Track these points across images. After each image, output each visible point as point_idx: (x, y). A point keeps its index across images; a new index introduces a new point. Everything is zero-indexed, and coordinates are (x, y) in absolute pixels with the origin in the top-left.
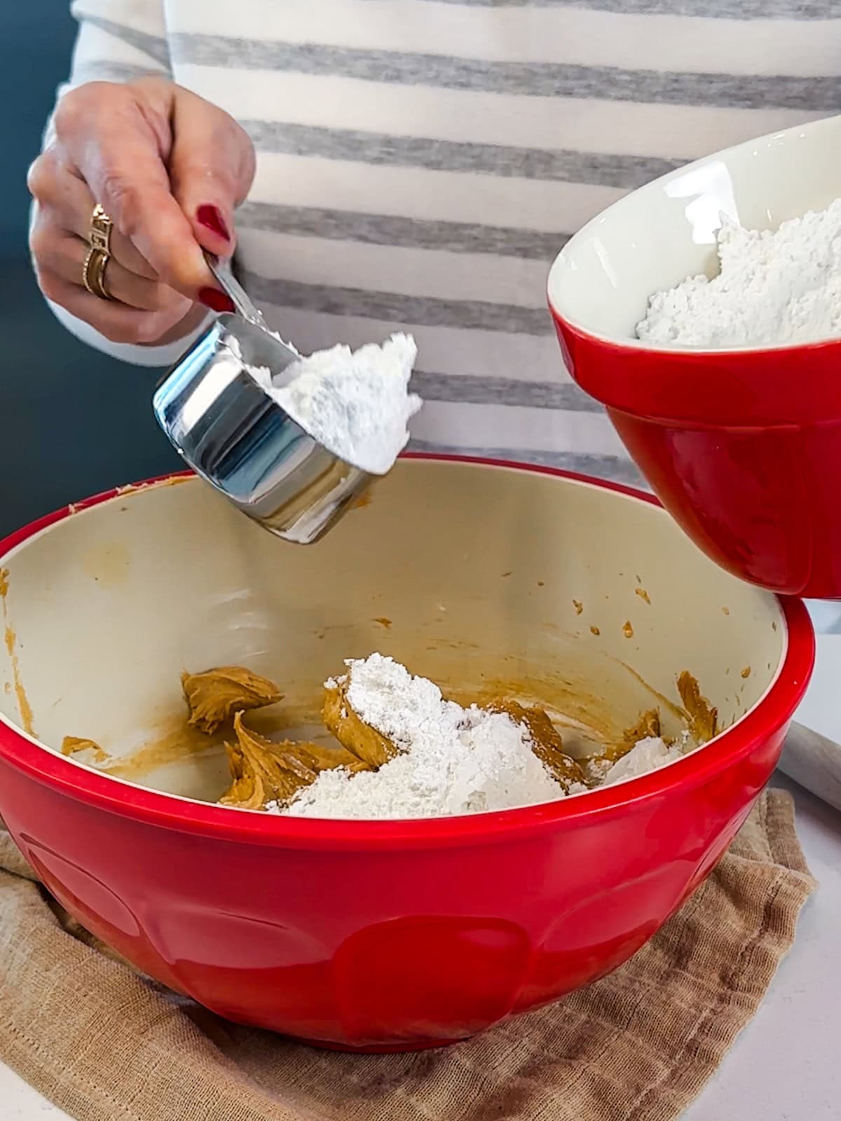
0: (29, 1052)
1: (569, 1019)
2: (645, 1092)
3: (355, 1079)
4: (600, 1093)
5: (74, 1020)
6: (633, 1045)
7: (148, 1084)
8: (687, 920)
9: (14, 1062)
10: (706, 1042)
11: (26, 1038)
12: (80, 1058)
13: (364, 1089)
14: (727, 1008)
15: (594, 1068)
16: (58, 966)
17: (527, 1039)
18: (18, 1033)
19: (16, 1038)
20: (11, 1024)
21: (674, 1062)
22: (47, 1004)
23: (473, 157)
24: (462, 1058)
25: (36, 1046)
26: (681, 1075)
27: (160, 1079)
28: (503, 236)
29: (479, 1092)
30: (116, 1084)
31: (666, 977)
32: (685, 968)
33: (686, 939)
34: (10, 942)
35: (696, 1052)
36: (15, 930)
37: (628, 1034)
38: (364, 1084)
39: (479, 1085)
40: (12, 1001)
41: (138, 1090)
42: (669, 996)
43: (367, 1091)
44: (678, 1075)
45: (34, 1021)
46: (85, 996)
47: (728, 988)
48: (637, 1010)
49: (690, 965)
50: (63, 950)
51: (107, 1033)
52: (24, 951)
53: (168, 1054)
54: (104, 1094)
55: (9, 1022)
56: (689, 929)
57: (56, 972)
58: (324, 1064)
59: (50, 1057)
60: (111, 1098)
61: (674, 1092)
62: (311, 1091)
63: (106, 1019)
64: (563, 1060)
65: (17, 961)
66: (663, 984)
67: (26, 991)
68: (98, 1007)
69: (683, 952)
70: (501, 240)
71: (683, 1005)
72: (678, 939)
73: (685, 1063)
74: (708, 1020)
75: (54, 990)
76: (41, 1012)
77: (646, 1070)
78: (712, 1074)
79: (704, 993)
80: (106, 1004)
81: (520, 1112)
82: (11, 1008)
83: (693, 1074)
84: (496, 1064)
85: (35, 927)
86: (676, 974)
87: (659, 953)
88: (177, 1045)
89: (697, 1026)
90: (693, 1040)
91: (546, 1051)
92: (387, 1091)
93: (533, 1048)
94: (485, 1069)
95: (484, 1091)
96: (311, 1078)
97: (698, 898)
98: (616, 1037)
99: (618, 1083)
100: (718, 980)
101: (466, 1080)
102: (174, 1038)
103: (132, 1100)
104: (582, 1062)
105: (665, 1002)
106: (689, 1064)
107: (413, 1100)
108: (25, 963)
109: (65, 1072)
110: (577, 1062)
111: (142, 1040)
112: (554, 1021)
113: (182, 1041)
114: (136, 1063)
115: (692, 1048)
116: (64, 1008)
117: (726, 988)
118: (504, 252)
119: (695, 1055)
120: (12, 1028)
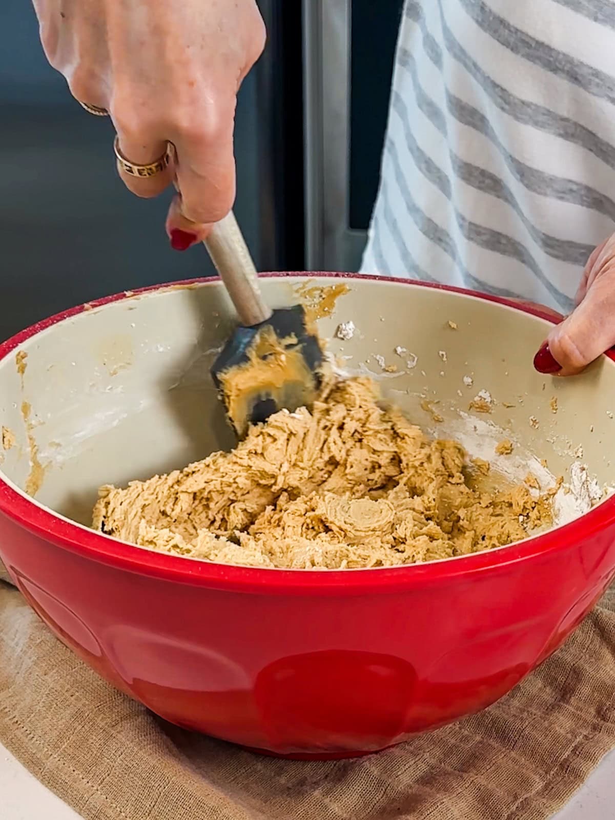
0: (26, 740)
1: (465, 739)
2: (521, 800)
3: (283, 780)
4: (484, 799)
5: (62, 715)
6: (515, 761)
7: (115, 769)
8: (573, 665)
10: (576, 762)
11: (25, 728)
12: (63, 747)
13: (289, 788)
14: (598, 735)
15: (481, 780)
16: (54, 671)
17: (428, 754)
18: (20, 724)
19: (17, 728)
20: (14, 717)
21: (548, 777)
22: (43, 702)
24: (372, 767)
25: (32, 735)
26: (553, 788)
27: (124, 765)
29: (383, 796)
30: (90, 768)
31: (551, 708)
32: (568, 702)
33: (572, 680)
34: (21, 651)
35: (567, 769)
36: (27, 641)
37: (513, 754)
38: (290, 785)
39: (384, 790)
40: (17, 698)
41: (106, 774)
42: (550, 724)
43: (291, 791)
44: (550, 787)
45: (32, 715)
46: (72, 696)
47: (601, 720)
48: (522, 734)
49: (572, 700)
50: (60, 659)
51: (85, 726)
52: (30, 658)
53: (131, 745)
54: (81, 776)
55: (14, 715)
56: (574, 672)
57: (52, 676)
58: (259, 766)
59: (42, 745)
60: (85, 780)
61: (544, 800)
62: (246, 788)
63: (86, 714)
64: (457, 772)
65: (24, 666)
66: (547, 714)
67: (28, 691)
68: (81, 705)
69: (567, 690)
71: (562, 731)
72: (565, 680)
73: (557, 778)
74: (581, 744)
75: (50, 691)
76: (38, 708)
77: (525, 783)
78: (578, 789)
79: (581, 722)
80: (87, 703)
81: (414, 811)
82: (16, 704)
83: (562, 787)
84: (399, 773)
85: (40, 640)
86: (560, 706)
87: (548, 690)
88: (140, 738)
89: (571, 749)
90: (566, 760)
91: (443, 764)
92: (307, 792)
93: (433, 761)
94: (389, 776)
95: (387, 795)
96: (247, 778)
98: (503, 755)
99: (500, 792)
100: (594, 713)
101: (372, 785)
102: (138, 732)
103: (102, 783)
104: (471, 774)
105: (546, 728)
106: (561, 779)
107: (327, 800)
108: (30, 668)
109: (52, 757)
110: (467, 774)
111: (113, 732)
112: (453, 741)
113: (144, 735)
114: (106, 751)
115: (564, 766)
116: (55, 706)
117: (599, 719)
119: (566, 772)
120: (15, 720)
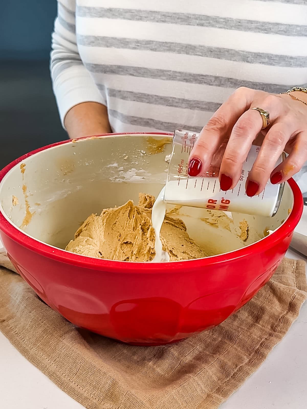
0: (21, 341)
1: (214, 340)
2: (239, 367)
3: (135, 358)
4: (223, 367)
5: (38, 331)
6: (236, 350)
7: (61, 355)
8: (261, 306)
9: (15, 345)
10: (262, 350)
11: (21, 336)
12: (38, 345)
13: (138, 362)
14: (271, 338)
15: (222, 357)
16: (34, 311)
17: (199, 346)
18: (18, 334)
19: (17, 336)
20: (16, 331)
21: (250, 356)
22: (29, 325)
23: (167, 47)
24: (174, 351)
25: (24, 339)
26: (252, 361)
27: (65, 353)
28: (179, 75)
29: (179, 365)
30: (50, 354)
31: (252, 326)
32: (258, 323)
33: (260, 313)
34: (19, 302)
35: (258, 353)
36: (21, 297)
37: (235, 346)
38: (139, 360)
39: (179, 362)
40: (17, 323)
41: (57, 357)
42: (251, 334)
43: (139, 363)
44: (251, 361)
45: (24, 331)
46: (42, 322)
47: (273, 331)
48: (239, 338)
49: (260, 322)
50: (36, 306)
51: (48, 336)
52: (23, 305)
53: (69, 344)
54: (46, 358)
55: (16, 330)
56: (262, 309)
57: (33, 313)
58: (125, 351)
59: (28, 344)
60: (48, 359)
61: (249, 367)
62: (119, 361)
63: (49, 331)
64: (211, 354)
65: (20, 309)
66: (249, 329)
67: (22, 320)
68: (46, 327)
69: (258, 317)
70: (179, 76)
71: (255, 337)
72: (257, 313)
73: (254, 357)
74: (264, 342)
75: (32, 320)
76: (27, 328)
77: (240, 359)
78: (264, 361)
79: (264, 332)
80: (49, 326)
81: (192, 372)
82: (17, 325)
83: (256, 361)
84: (187, 355)
85: (27, 297)
86: (255, 325)
87: (250, 317)
88: (73, 341)
89: (260, 344)
90: (258, 349)
91: (205, 351)
92: (146, 363)
93: (201, 349)
94: (182, 356)
95: (181, 364)
96: (120, 356)
97: (266, 299)
98: (231, 347)
99: (230, 363)
100: (270, 328)
101: (175, 360)
102: (72, 339)
103: (55, 361)
104: (218, 355)
105: (249, 336)
106: (256, 357)
107: (155, 367)
108: (23, 309)
109: (33, 349)
110: (215, 355)
111: (61, 339)
112: (209, 340)
113: (74, 340)
114: (58, 347)
115: (257, 352)
116: (35, 326)
117: (272, 331)
118: (179, 80)
119: (258, 354)
120: (16, 332)
